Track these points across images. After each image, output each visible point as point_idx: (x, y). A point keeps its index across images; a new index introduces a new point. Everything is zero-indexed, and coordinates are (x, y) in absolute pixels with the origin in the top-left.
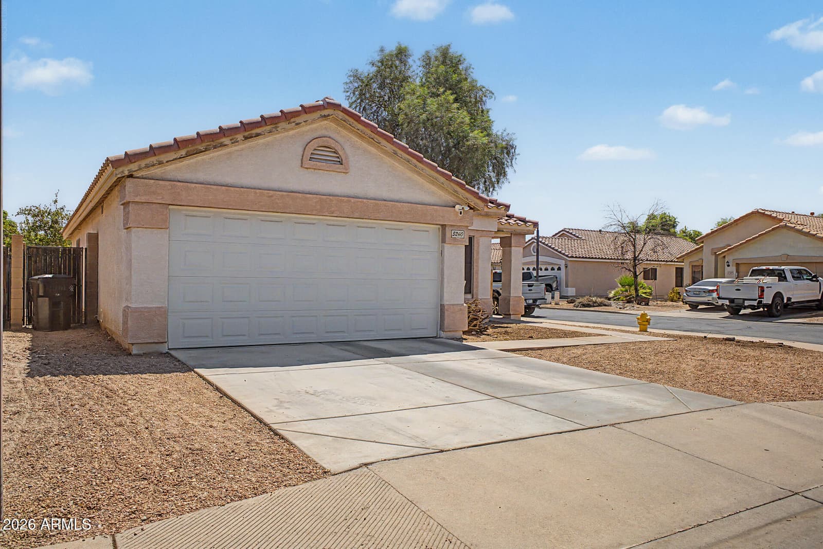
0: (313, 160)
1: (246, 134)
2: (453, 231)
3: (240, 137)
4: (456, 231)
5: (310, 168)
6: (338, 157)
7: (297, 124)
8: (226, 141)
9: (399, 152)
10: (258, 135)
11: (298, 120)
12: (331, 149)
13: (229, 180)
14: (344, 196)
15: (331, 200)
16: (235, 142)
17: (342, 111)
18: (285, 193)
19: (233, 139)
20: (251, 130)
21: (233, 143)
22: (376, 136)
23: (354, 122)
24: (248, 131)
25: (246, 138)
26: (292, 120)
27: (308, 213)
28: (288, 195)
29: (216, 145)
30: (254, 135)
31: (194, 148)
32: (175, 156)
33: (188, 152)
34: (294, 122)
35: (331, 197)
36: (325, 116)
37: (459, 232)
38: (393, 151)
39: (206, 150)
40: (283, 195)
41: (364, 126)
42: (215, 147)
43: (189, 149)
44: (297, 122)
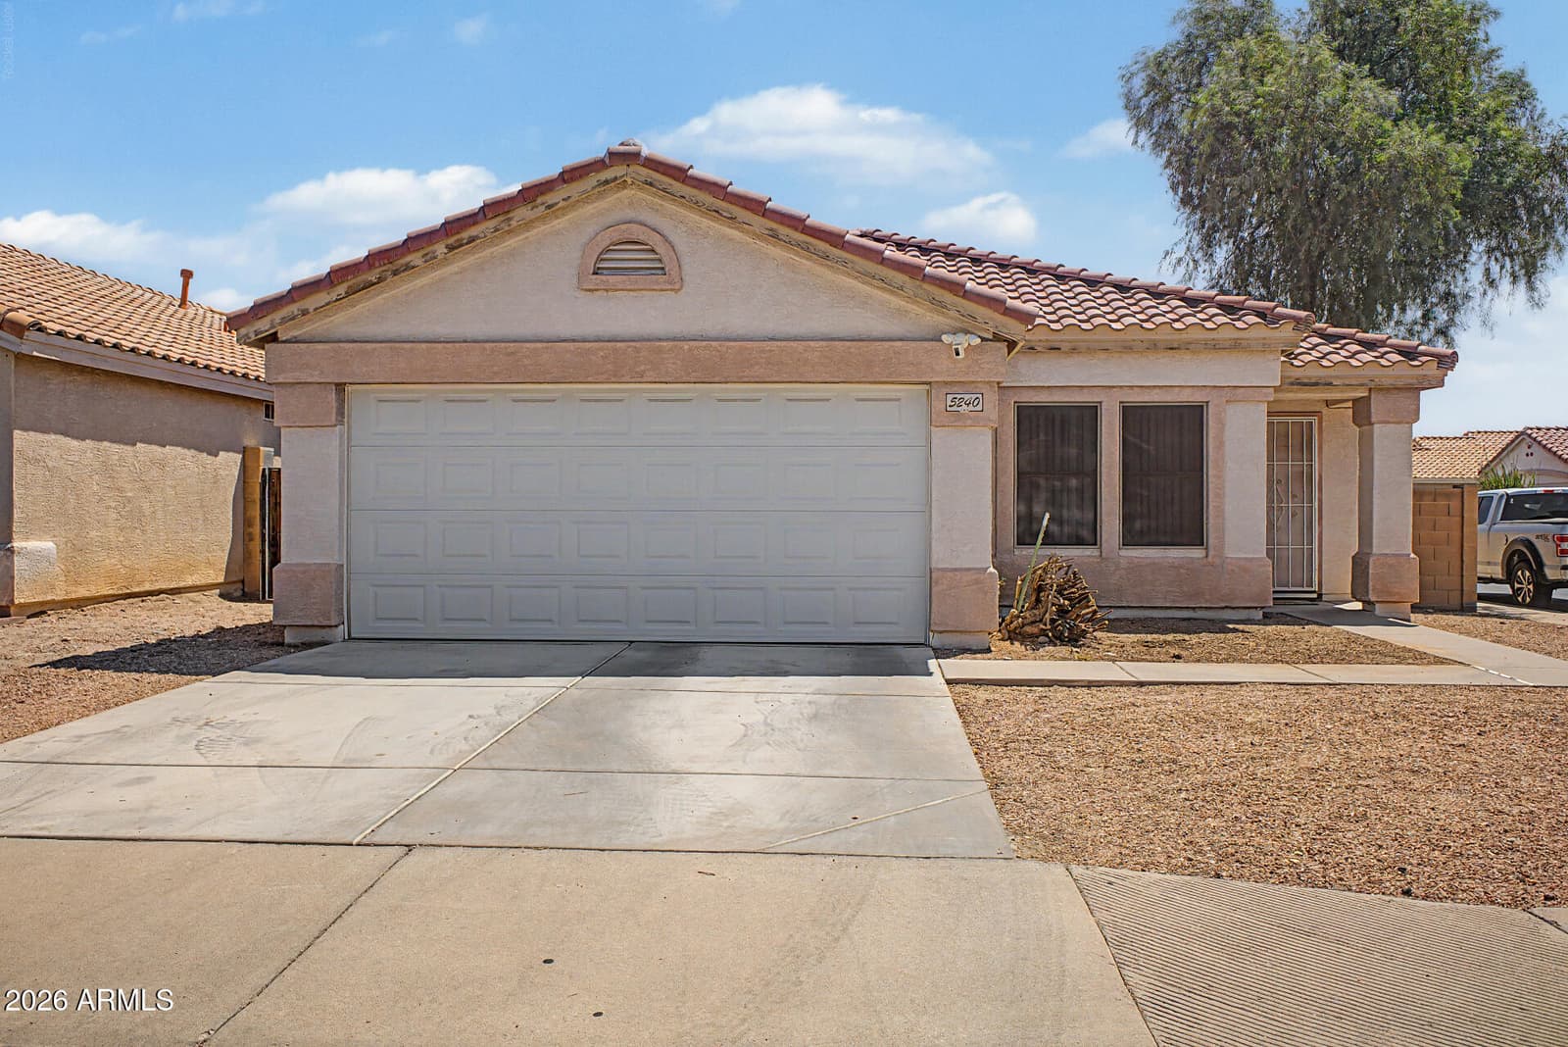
0: (605, 272)
1: (451, 241)
2: (950, 397)
3: (440, 248)
4: (959, 396)
5: (597, 290)
6: (660, 260)
7: (549, 207)
8: (415, 258)
9: (783, 231)
10: (472, 240)
11: (550, 198)
12: (643, 244)
13: (442, 330)
14: (667, 340)
15: (637, 350)
16: (430, 258)
17: (643, 166)
18: (539, 345)
19: (427, 254)
20: (458, 233)
21: (426, 261)
22: (724, 204)
23: (673, 182)
24: (452, 235)
25: (451, 248)
26: (539, 200)
27: (590, 379)
28: (547, 348)
29: (397, 270)
30: (465, 241)
31: (359, 279)
32: (328, 298)
33: (349, 287)
34: (543, 204)
35: (638, 345)
36: (607, 182)
37: (966, 397)
38: (767, 232)
39: (380, 280)
40: (536, 349)
41: (694, 187)
42: (395, 273)
43: (350, 283)
44: (550, 202)
